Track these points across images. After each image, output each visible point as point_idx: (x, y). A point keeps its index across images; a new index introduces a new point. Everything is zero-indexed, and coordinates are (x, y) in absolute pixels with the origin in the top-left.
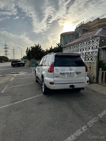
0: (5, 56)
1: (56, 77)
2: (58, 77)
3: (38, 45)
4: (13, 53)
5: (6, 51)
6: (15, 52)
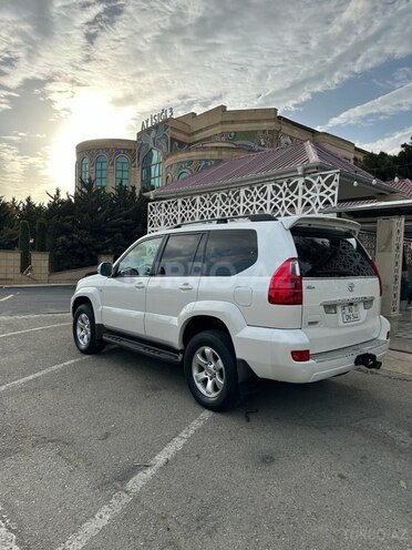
1: (310, 323)
2: (316, 323)
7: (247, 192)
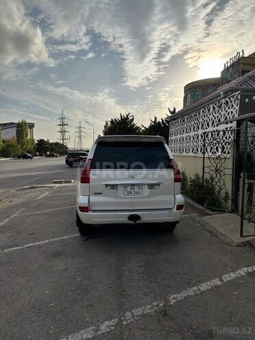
0: (61, 142)
1: (95, 194)
2: (101, 194)
3: (127, 116)
4: (78, 135)
5: (63, 132)
6: (82, 134)
7: (203, 112)
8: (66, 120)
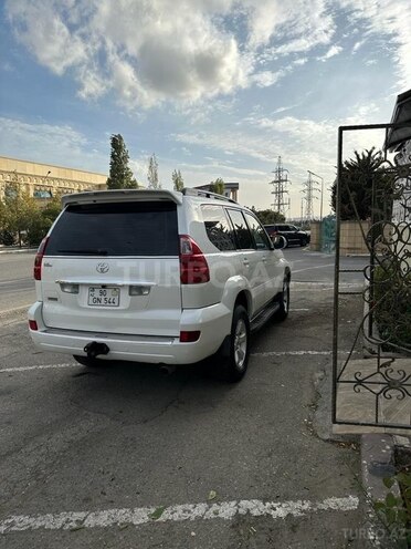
1: (50, 299)
2: (56, 299)
3: (370, 154)
5: (279, 193)
8: (285, 173)
